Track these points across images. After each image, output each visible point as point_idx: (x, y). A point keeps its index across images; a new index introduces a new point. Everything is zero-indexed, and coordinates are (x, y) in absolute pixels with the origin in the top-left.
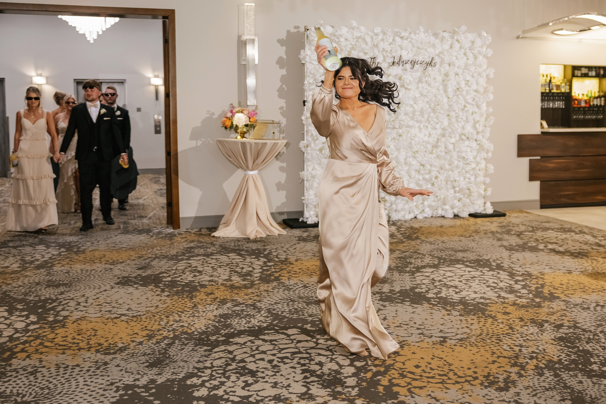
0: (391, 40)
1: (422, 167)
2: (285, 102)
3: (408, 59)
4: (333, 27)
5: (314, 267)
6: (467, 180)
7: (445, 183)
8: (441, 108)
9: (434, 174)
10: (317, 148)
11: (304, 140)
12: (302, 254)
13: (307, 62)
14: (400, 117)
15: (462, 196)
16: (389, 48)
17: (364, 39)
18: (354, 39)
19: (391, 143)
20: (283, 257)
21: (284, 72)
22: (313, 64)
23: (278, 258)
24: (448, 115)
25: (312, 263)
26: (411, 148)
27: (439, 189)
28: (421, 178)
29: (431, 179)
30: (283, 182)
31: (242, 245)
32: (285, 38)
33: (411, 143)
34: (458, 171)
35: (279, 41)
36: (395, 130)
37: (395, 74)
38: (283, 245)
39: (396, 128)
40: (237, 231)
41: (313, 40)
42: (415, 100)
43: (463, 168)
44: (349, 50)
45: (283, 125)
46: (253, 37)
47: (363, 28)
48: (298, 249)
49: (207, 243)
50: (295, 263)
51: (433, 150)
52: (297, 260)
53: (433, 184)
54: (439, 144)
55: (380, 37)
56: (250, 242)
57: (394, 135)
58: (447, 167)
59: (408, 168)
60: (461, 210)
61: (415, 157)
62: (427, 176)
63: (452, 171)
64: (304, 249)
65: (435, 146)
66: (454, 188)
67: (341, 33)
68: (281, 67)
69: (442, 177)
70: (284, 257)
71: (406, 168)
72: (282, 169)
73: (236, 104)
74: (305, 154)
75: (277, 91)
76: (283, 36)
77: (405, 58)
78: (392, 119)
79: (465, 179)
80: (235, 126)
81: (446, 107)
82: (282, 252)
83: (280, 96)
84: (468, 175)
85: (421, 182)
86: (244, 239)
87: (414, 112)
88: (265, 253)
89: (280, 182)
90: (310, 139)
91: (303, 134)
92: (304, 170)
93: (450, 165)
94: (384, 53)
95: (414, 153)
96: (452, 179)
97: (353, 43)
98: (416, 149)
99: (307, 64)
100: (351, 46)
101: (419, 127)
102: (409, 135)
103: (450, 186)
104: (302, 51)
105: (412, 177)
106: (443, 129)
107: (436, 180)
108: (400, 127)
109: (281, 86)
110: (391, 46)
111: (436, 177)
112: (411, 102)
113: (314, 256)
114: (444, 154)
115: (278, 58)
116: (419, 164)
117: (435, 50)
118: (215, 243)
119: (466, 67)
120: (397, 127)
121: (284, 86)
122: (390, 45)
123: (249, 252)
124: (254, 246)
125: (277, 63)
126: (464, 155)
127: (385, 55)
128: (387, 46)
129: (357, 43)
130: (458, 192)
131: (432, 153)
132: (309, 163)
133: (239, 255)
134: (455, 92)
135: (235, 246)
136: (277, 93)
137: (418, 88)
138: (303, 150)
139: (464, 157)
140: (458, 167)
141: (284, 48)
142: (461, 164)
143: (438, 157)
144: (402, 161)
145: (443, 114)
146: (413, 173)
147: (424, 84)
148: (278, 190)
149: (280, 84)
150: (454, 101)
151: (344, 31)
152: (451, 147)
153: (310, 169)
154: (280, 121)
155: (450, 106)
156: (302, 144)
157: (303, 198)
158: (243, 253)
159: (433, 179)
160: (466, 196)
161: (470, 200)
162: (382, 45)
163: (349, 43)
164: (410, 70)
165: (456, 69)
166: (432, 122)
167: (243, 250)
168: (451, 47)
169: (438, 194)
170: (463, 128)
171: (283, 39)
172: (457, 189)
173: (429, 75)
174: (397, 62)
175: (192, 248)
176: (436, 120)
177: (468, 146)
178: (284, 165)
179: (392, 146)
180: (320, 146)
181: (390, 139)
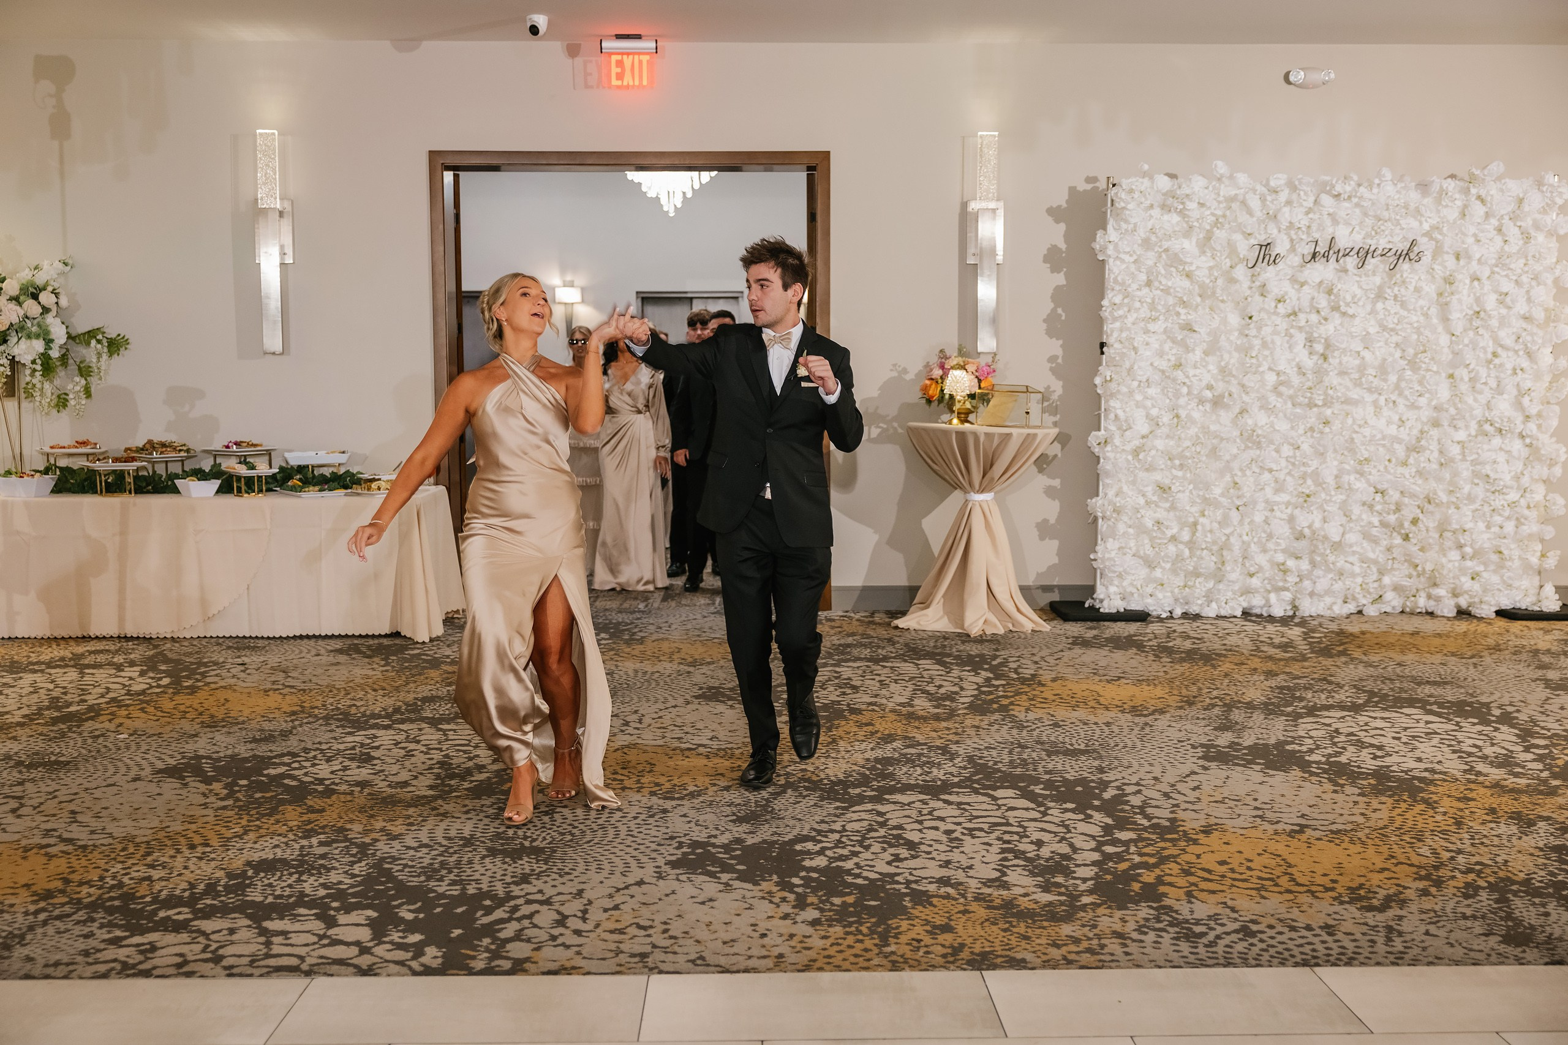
0: (1309, 203)
1: (1378, 496)
3: (1350, 246)
4: (1172, 176)
5: (1086, 693)
6: (1495, 530)
7: (1436, 536)
8: (1433, 359)
9: (1407, 512)
10: (1128, 448)
11: (1099, 430)
12: (1070, 669)
13: (1109, 256)
14: (1326, 379)
15: (1481, 568)
16: (1305, 222)
17: (1244, 203)
18: (1219, 202)
19: (1302, 439)
20: (1027, 672)
21: (1060, 279)
22: (1123, 261)
23: (1018, 674)
24: (1451, 377)
25: (1084, 687)
27: (1419, 549)
28: (1374, 520)
29: (1401, 525)
30: (1052, 521)
31: (951, 647)
32: (1065, 205)
33: (1352, 440)
34: (1472, 507)
35: (1050, 211)
36: (1315, 410)
37: (1318, 280)
38: (1035, 651)
39: (1315, 405)
40: (946, 619)
41: (1124, 208)
42: (1366, 340)
43: (1485, 502)
44: (1208, 227)
45: (1055, 397)
46: (992, 205)
47: (1242, 178)
48: (1065, 659)
49: (879, 639)
50: (1049, 683)
52: (1054, 680)
53: (1404, 537)
54: (1424, 443)
55: (1283, 196)
56: (969, 642)
57: (1312, 420)
58: (1443, 497)
59: (1344, 497)
60: (1479, 599)
61: (1359, 474)
62: (1390, 518)
63: (1458, 508)
64: (1077, 661)
66: (1460, 546)
67: (1188, 192)
69: (1427, 521)
70: (1032, 672)
71: (1340, 497)
72: (1050, 492)
73: (952, 352)
74: (1102, 460)
76: (1061, 199)
77: (1342, 243)
78: (1309, 384)
79: (1488, 527)
80: (947, 397)
81: (1447, 356)
82: (1029, 662)
83: (1051, 332)
84: (1497, 520)
85: (1372, 531)
86: (959, 635)
87: (1362, 370)
88: (994, 663)
89: (1046, 521)
90: (1113, 428)
91: (1099, 415)
92: (1098, 495)
93: (1450, 492)
94: (1293, 232)
95: (1360, 463)
96: (1455, 526)
97: (1219, 213)
98: (1366, 455)
99: (1111, 261)
100: (1213, 219)
101: (1375, 404)
102: (1350, 422)
103: (1448, 544)
104: (1100, 233)
105: (1354, 517)
106: (1435, 408)
107: (1411, 528)
109: (1054, 311)
110: (1311, 216)
111: (1413, 521)
112: (1357, 347)
113: (1095, 674)
114: (1436, 466)
115: (1049, 250)
116: (1372, 490)
117: (1420, 223)
118: (897, 639)
119: (1501, 260)
120: (1319, 403)
121: (1059, 311)
122: (1307, 213)
123: (962, 660)
124: (974, 650)
125: (1047, 259)
126: (1487, 469)
127: (1294, 237)
128: (1300, 216)
129: (1228, 213)
130: (1471, 558)
131: (1405, 464)
132: (1108, 481)
133: (940, 663)
134: (1471, 320)
135: (935, 647)
137: (1373, 311)
138: (1096, 450)
139: (1488, 476)
140: (1471, 498)
141: (1062, 227)
142: (1480, 492)
143: (1420, 473)
145: (1437, 373)
146: (1356, 510)
147: (1390, 304)
148: (1042, 538)
150: (1466, 341)
151: (1198, 184)
152: (1456, 451)
153: (1111, 493)
154: (1049, 387)
155: (1456, 354)
156: (1094, 438)
157: (1092, 557)
158: (948, 660)
159: (1405, 524)
160: (1493, 568)
161: (1502, 576)
162: (1286, 215)
163: (1208, 212)
164: (1356, 271)
165: (1474, 267)
166: (1407, 392)
167: (949, 655)
168: (1463, 214)
169: (1417, 561)
170: (1488, 405)
171: (1059, 207)
172: (1466, 551)
173: (1404, 282)
174: (1322, 252)
175: (849, 646)
176: (1418, 387)
177: (1500, 449)
178: (1056, 483)
179: (1305, 447)
180: (1136, 443)
181: (1301, 431)
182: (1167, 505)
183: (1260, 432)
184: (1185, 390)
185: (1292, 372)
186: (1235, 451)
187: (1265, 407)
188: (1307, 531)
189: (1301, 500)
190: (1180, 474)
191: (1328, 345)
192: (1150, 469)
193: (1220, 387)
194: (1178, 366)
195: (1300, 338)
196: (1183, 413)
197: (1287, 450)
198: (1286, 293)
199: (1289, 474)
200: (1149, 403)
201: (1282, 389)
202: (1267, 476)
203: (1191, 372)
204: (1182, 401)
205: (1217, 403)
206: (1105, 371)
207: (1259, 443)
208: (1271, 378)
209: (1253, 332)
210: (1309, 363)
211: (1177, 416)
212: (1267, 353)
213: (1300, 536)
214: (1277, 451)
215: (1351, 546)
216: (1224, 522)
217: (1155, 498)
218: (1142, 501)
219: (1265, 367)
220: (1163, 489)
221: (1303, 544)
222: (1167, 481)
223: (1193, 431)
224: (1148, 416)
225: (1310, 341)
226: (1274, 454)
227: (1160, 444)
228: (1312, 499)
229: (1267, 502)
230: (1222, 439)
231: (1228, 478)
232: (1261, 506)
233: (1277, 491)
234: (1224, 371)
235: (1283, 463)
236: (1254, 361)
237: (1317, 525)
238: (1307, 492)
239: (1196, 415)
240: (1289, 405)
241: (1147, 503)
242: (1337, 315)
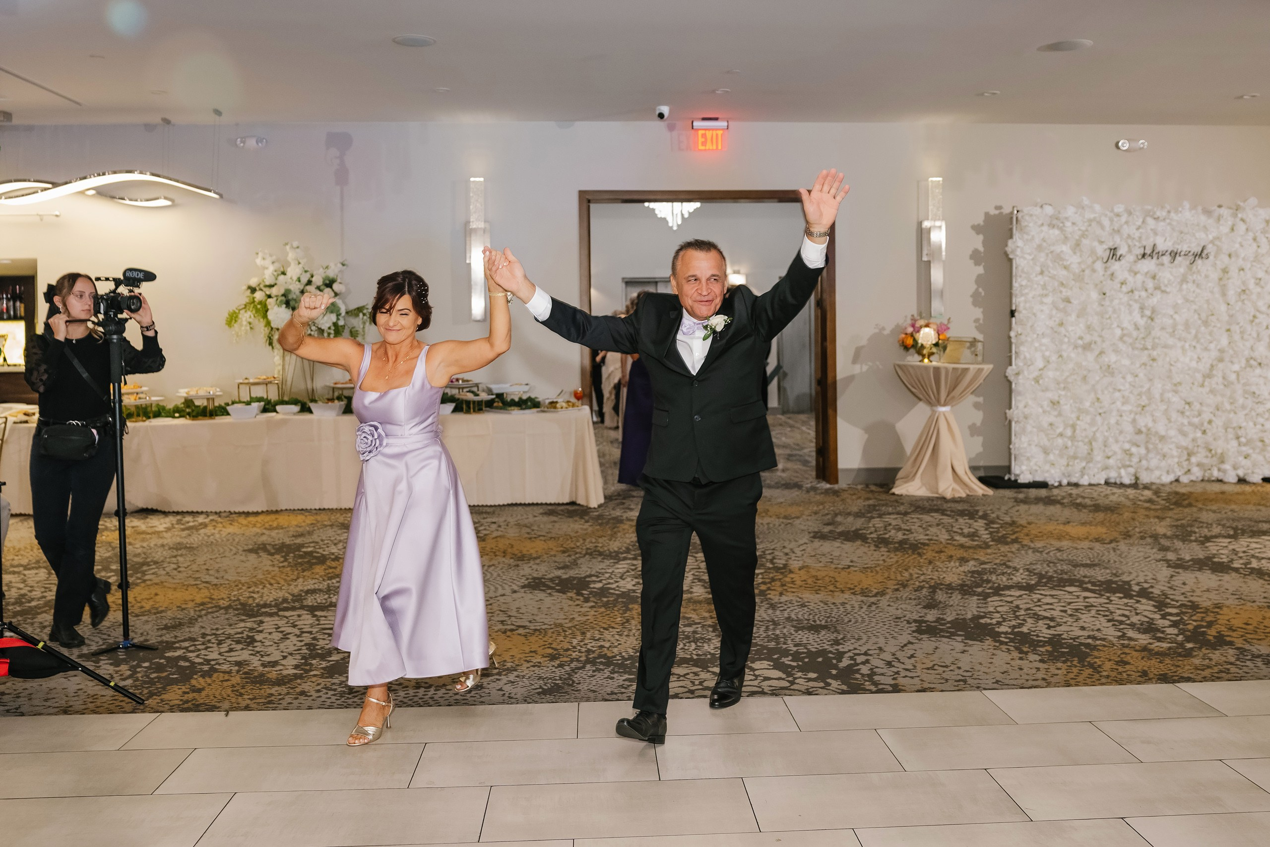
0: (1139, 223)
1: (1187, 407)
2: (983, 312)
3: (1165, 248)
4: (1054, 206)
6: (1259, 427)
7: (1224, 431)
8: (1218, 319)
9: (1206, 416)
10: (1032, 376)
11: (1011, 364)
13: (1016, 256)
14: (1153, 333)
15: (1250, 451)
16: (1137, 234)
17: (1099, 222)
18: (1084, 222)
19: (1139, 370)
21: (980, 270)
22: (1025, 259)
24: (1228, 330)
26: (1170, 377)
27: (1215, 439)
28: (1186, 421)
29: (1202, 424)
32: (982, 224)
33: (1170, 370)
34: (1244, 412)
35: (974, 227)
36: (1146, 352)
37: (1145, 270)
39: (1147, 349)
40: (924, 488)
41: (1025, 225)
42: (1176, 307)
43: (1252, 409)
44: (1078, 238)
47: (1097, 207)
49: (889, 502)
51: (1204, 381)
53: (1204, 432)
54: (1214, 372)
55: (1124, 218)
56: (946, 502)
57: (1145, 358)
58: (1228, 406)
59: (1165, 407)
60: (1250, 471)
61: (1176, 392)
62: (1196, 420)
63: (1235, 413)
65: (1208, 376)
66: (1238, 438)
67: (1066, 215)
68: (977, 263)
69: (1219, 422)
71: (1163, 407)
72: (977, 406)
73: (917, 315)
74: (1014, 385)
75: (971, 296)
76: (980, 220)
77: (1161, 247)
78: (1142, 335)
79: (1255, 425)
80: (919, 345)
81: (1225, 318)
83: (975, 304)
84: (1261, 420)
85: (1185, 429)
86: (938, 498)
87: (1174, 327)
89: (974, 424)
90: (1021, 365)
91: (1011, 357)
92: (1011, 407)
93: (1231, 403)
94: (1128, 240)
95: (1175, 385)
96: (1235, 425)
98: (1178, 380)
99: (1017, 259)
100: (1081, 232)
101: (1183, 348)
102: (1168, 359)
103: (1231, 436)
104: (1010, 241)
105: (1173, 420)
106: (1219, 350)
107: (1209, 426)
108: (1153, 348)
109: (977, 290)
110: (1140, 230)
111: (1210, 422)
112: (1171, 312)
114: (1222, 387)
115: (973, 252)
116: (1183, 402)
117: (1207, 235)
119: (1257, 259)
120: (1150, 347)
121: (980, 290)
122: (1138, 229)
124: (952, 507)
125: (972, 257)
126: (1254, 388)
127: (1129, 243)
128: (1135, 231)
130: (1245, 445)
131: (1202, 386)
132: (1019, 398)
134: (1240, 295)
136: (971, 300)
137: (1180, 290)
138: (1011, 378)
139: (1254, 393)
140: (1243, 407)
141: (981, 237)
142: (1249, 403)
143: (1212, 391)
144: (1157, 396)
145: (1220, 328)
146: (1174, 416)
147: (1190, 285)
148: (972, 435)
149: (975, 287)
150: (1237, 308)
151: (1070, 211)
152: (1233, 377)
153: (1021, 405)
155: (1231, 316)
156: (1010, 371)
159: (1206, 424)
160: (1258, 451)
161: (1264, 457)
162: (1126, 230)
164: (1169, 265)
165: (1240, 262)
166: (1202, 341)
168: (1232, 229)
169: (1212, 447)
170: (1252, 348)
171: (979, 225)
172: (1243, 440)
173: (1199, 272)
174: (1147, 253)
176: (1209, 338)
177: (1260, 376)
179: (1141, 375)
180: (1036, 374)
181: (1138, 365)
182: (1056, 413)
183: (1114, 366)
184: (1066, 340)
185: (1131, 328)
186: (1097, 378)
187: (1117, 351)
188: (1144, 429)
189: (1140, 409)
190: (1063, 393)
191: (1153, 311)
192: (1047, 389)
193: (1088, 338)
194: (1061, 324)
195: (1136, 306)
196: (1065, 354)
197: (1129, 378)
198: (1126, 279)
199: (1131, 392)
200: (1044, 348)
201: (1125, 338)
202: (1117, 394)
203: (1070, 328)
204: (1064, 347)
205: (1087, 347)
206: (1016, 328)
207: (1113, 373)
208: (1118, 332)
209: (1107, 303)
210: (1142, 322)
211: (1061, 356)
212: (1115, 316)
213: (1139, 432)
214: (1124, 378)
215: (1171, 438)
216: (1093, 423)
217: (1048, 409)
218: (1040, 410)
219: (1115, 325)
220: (1054, 403)
221: (1143, 436)
222: (1056, 398)
223: (1071, 365)
224: (1044, 357)
225: (1142, 309)
226: (1122, 380)
227: (1051, 374)
228: (1147, 409)
229: (1118, 410)
230: (1089, 371)
231: (1092, 395)
232: (1114, 413)
233: (1123, 404)
234: (1089, 328)
235: (1127, 386)
236: (1109, 321)
237: (1150, 424)
238: (1143, 404)
239: (1073, 355)
240: (1130, 349)
241: (1044, 412)
242: (1158, 292)
